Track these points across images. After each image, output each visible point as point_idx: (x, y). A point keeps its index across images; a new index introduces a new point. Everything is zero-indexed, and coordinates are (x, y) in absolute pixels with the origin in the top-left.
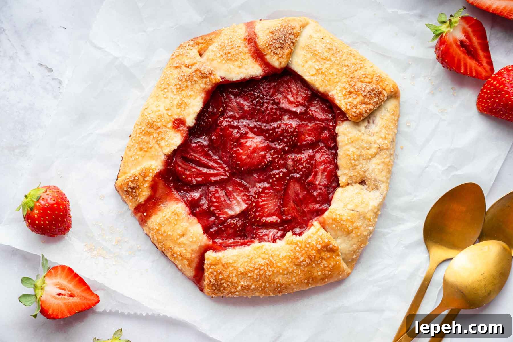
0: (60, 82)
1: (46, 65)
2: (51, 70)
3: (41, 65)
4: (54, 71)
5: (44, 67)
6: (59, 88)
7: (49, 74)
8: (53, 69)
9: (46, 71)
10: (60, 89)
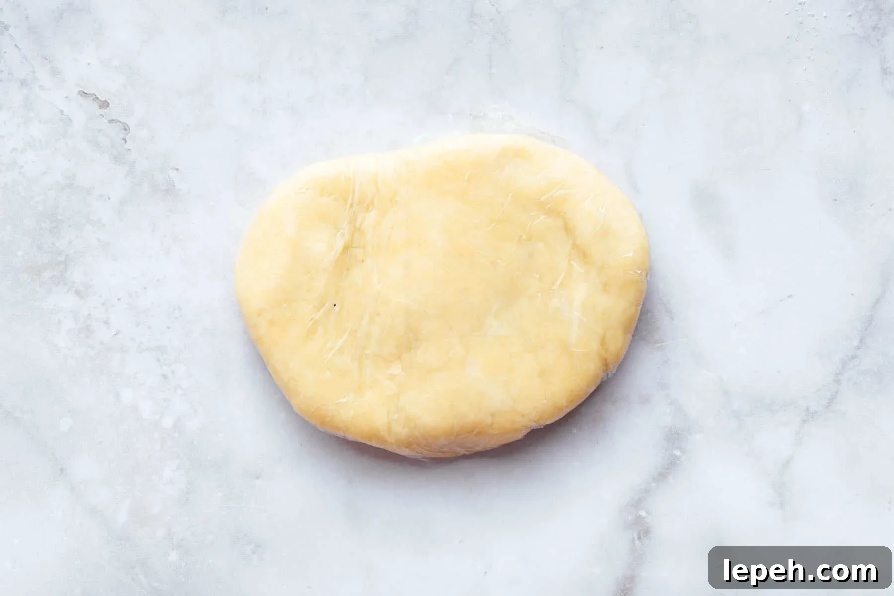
0: (126, 129)
1: (94, 95)
2: (105, 105)
3: (84, 94)
4: (111, 105)
5: (91, 98)
6: (124, 139)
7: (102, 112)
8: (109, 101)
9: (95, 106)
10: (126, 142)
